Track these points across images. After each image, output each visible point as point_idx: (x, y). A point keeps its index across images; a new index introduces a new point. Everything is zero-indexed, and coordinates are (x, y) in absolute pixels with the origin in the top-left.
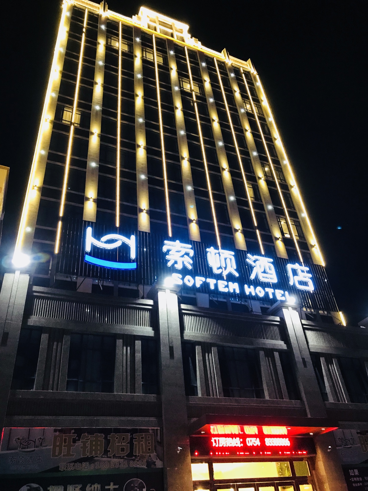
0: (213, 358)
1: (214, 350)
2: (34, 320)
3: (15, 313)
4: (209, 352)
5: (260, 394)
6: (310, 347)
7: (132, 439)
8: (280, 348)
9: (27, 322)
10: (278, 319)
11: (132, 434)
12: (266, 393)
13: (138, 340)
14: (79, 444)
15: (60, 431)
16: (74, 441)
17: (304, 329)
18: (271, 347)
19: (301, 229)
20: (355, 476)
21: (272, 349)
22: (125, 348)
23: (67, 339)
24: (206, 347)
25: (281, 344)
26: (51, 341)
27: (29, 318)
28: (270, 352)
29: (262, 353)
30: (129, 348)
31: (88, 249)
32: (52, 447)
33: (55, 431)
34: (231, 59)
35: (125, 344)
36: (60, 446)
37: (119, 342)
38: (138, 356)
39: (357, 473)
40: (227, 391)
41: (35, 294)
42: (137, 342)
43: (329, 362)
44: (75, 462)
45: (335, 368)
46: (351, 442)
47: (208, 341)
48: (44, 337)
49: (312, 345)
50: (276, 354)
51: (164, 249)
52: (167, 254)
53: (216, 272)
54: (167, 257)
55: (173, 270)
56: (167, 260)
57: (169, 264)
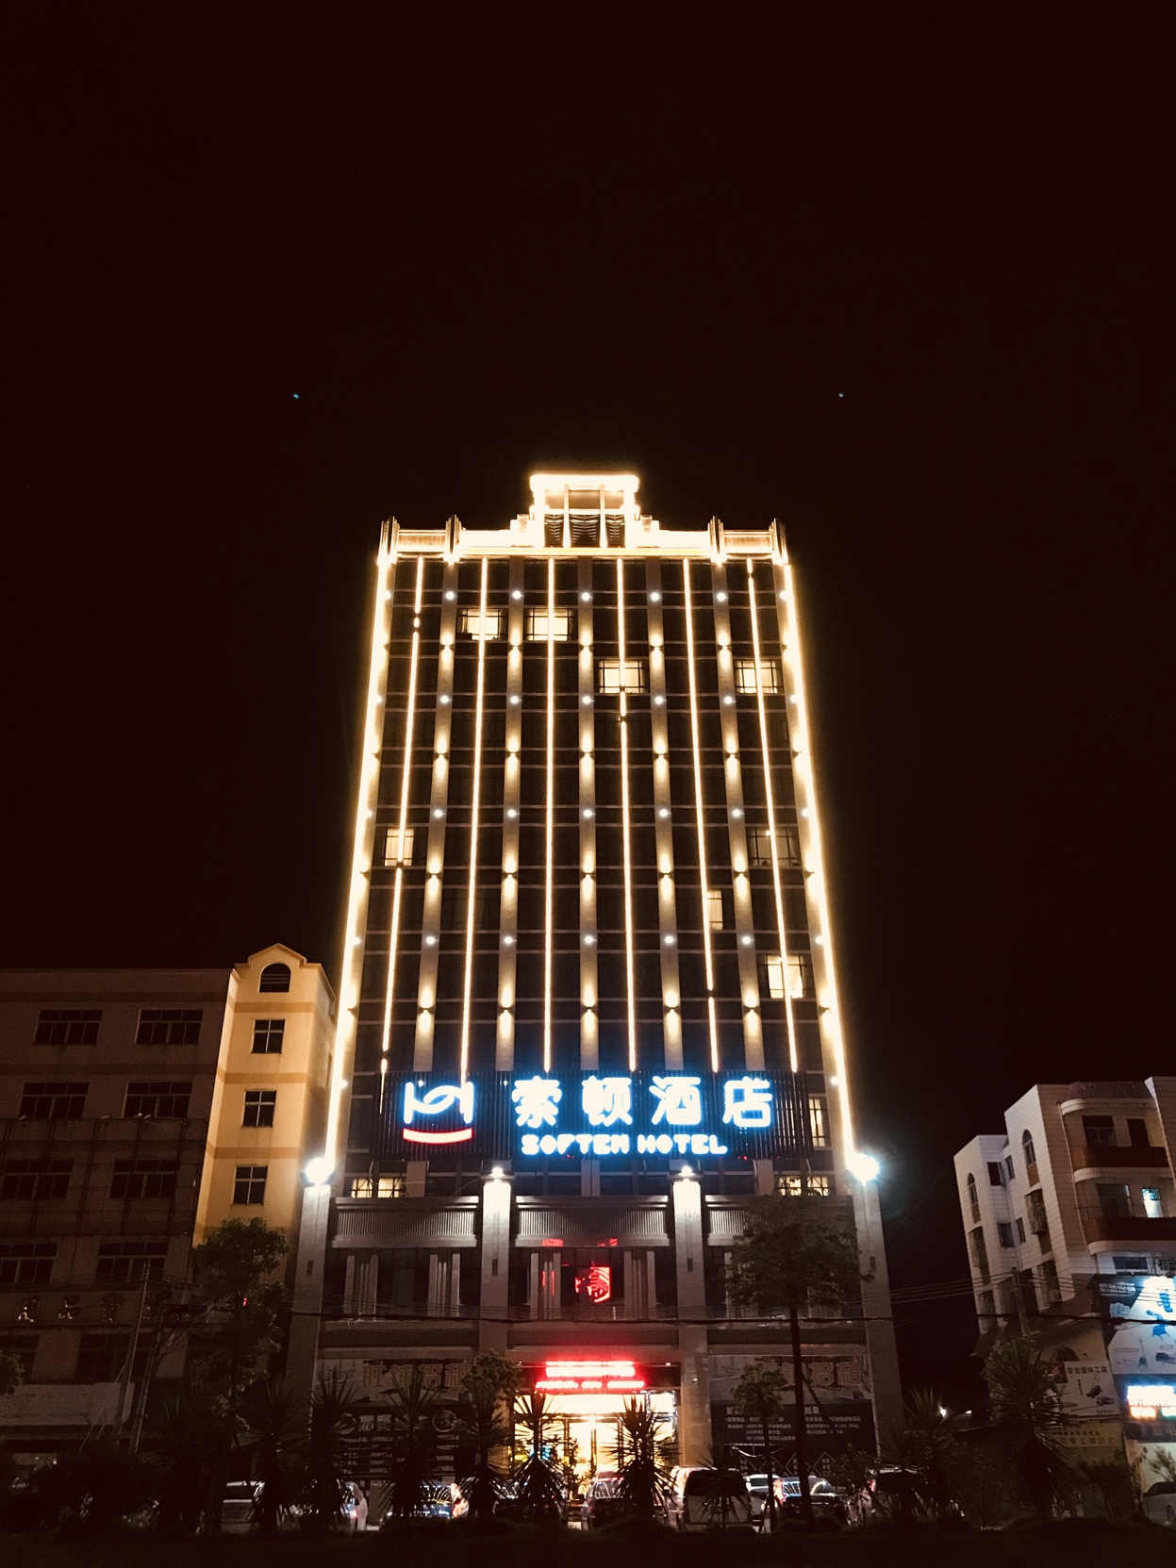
0: (553, 1268)
1: (557, 1257)
2: (339, 1241)
3: (319, 1235)
6: (711, 1238)
7: (444, 1370)
8: (658, 1243)
9: (331, 1243)
10: (663, 1198)
11: (444, 1365)
13: (456, 1253)
14: (389, 1375)
15: (370, 1362)
16: (384, 1372)
17: (705, 1211)
18: (644, 1245)
19: (811, 971)
20: (734, 1416)
21: (644, 1248)
22: (440, 1264)
23: (374, 1260)
24: (546, 1254)
25: (661, 1237)
26: (357, 1263)
27: (333, 1239)
29: (628, 1255)
30: (445, 1264)
31: (408, 1119)
32: (362, 1378)
33: (365, 1362)
35: (442, 1260)
36: (370, 1378)
37: (434, 1258)
38: (456, 1273)
41: (339, 1207)
42: (454, 1256)
44: (384, 1393)
47: (551, 1246)
48: (351, 1260)
49: (715, 1235)
50: (651, 1256)
51: (515, 1096)
52: (518, 1104)
53: (594, 1120)
54: (518, 1110)
55: (526, 1130)
56: (517, 1116)
57: (520, 1122)
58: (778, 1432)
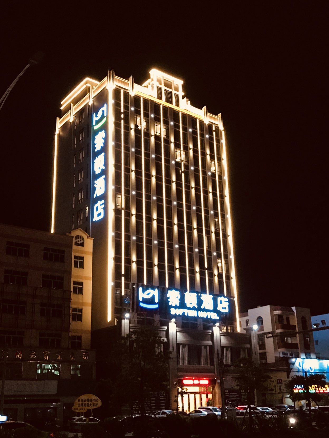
0: (186, 349)
1: (186, 347)
4: (185, 347)
5: (200, 363)
6: (221, 343)
8: (210, 345)
10: (211, 331)
12: (202, 363)
17: (220, 335)
18: (206, 344)
19: (228, 266)
20: (227, 393)
21: (207, 345)
24: (184, 345)
25: (210, 343)
28: (206, 346)
29: (203, 347)
31: (141, 299)
34: (208, 115)
39: (228, 391)
40: (189, 363)
41: (130, 327)
42: (162, 344)
43: (227, 350)
45: (229, 352)
46: (228, 381)
47: (185, 343)
49: (222, 343)
50: (208, 347)
51: (168, 295)
52: (169, 298)
53: (188, 305)
54: (169, 300)
55: (172, 306)
56: (169, 302)
57: (170, 304)
58: (236, 397)
